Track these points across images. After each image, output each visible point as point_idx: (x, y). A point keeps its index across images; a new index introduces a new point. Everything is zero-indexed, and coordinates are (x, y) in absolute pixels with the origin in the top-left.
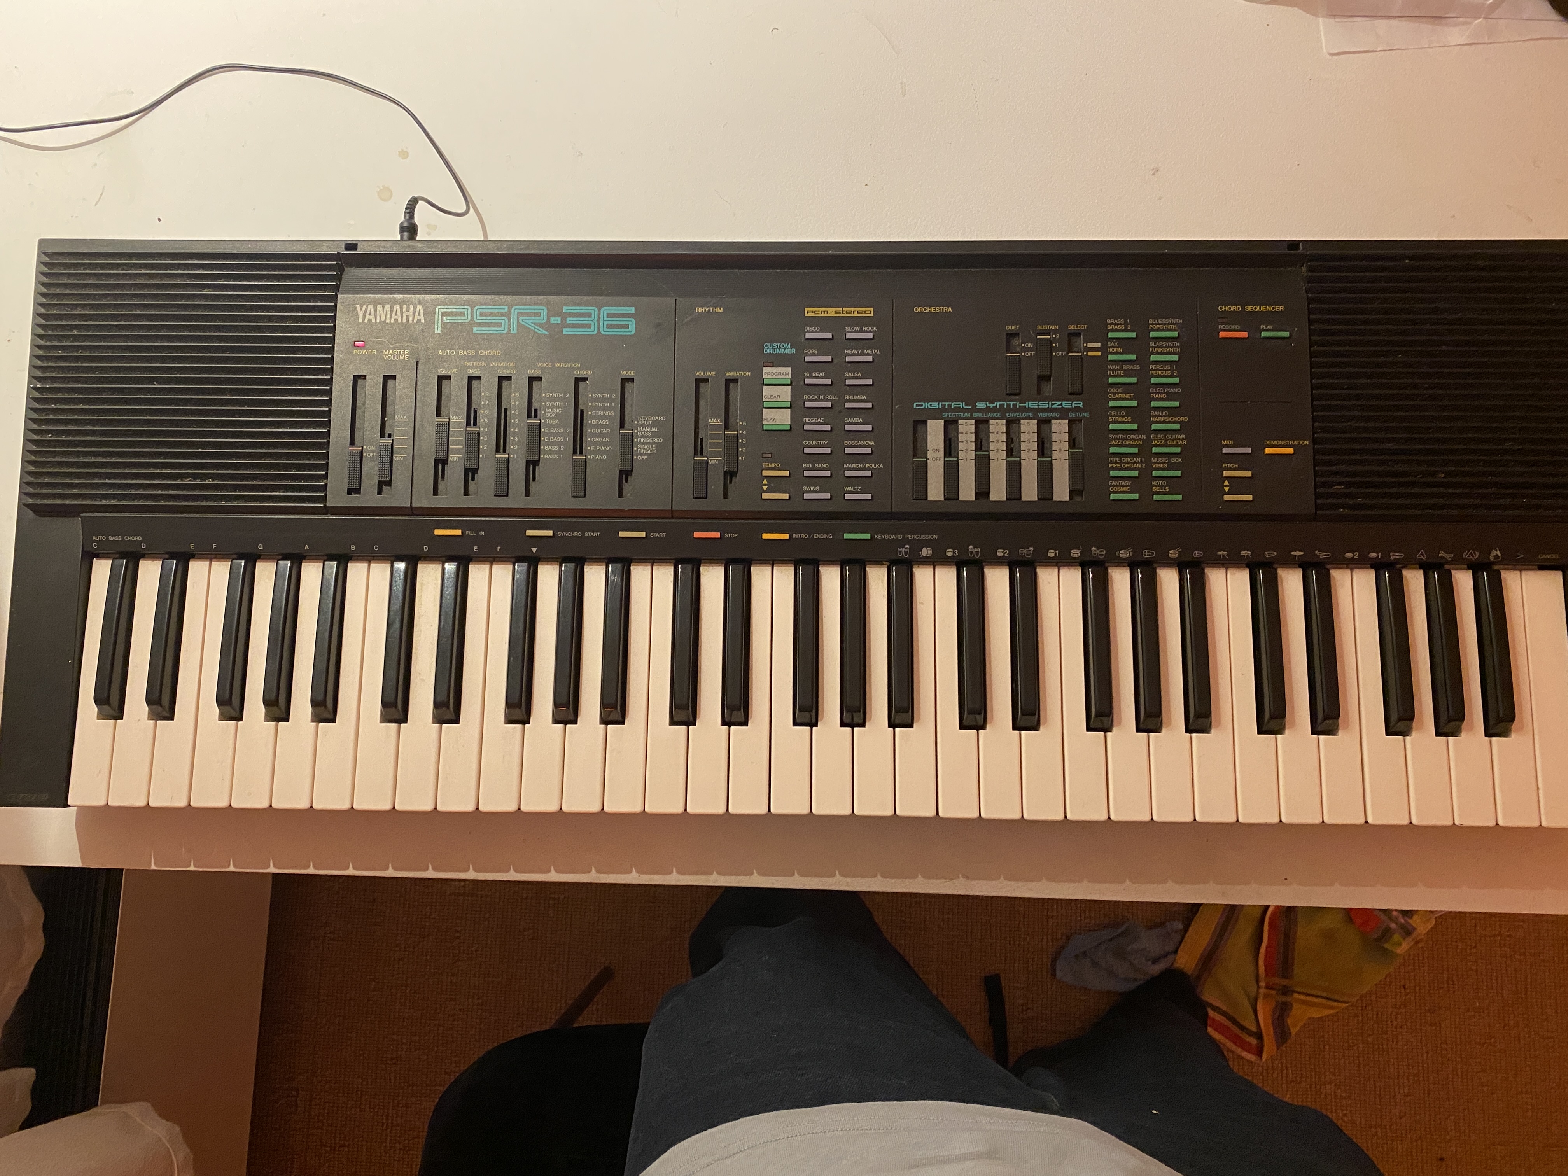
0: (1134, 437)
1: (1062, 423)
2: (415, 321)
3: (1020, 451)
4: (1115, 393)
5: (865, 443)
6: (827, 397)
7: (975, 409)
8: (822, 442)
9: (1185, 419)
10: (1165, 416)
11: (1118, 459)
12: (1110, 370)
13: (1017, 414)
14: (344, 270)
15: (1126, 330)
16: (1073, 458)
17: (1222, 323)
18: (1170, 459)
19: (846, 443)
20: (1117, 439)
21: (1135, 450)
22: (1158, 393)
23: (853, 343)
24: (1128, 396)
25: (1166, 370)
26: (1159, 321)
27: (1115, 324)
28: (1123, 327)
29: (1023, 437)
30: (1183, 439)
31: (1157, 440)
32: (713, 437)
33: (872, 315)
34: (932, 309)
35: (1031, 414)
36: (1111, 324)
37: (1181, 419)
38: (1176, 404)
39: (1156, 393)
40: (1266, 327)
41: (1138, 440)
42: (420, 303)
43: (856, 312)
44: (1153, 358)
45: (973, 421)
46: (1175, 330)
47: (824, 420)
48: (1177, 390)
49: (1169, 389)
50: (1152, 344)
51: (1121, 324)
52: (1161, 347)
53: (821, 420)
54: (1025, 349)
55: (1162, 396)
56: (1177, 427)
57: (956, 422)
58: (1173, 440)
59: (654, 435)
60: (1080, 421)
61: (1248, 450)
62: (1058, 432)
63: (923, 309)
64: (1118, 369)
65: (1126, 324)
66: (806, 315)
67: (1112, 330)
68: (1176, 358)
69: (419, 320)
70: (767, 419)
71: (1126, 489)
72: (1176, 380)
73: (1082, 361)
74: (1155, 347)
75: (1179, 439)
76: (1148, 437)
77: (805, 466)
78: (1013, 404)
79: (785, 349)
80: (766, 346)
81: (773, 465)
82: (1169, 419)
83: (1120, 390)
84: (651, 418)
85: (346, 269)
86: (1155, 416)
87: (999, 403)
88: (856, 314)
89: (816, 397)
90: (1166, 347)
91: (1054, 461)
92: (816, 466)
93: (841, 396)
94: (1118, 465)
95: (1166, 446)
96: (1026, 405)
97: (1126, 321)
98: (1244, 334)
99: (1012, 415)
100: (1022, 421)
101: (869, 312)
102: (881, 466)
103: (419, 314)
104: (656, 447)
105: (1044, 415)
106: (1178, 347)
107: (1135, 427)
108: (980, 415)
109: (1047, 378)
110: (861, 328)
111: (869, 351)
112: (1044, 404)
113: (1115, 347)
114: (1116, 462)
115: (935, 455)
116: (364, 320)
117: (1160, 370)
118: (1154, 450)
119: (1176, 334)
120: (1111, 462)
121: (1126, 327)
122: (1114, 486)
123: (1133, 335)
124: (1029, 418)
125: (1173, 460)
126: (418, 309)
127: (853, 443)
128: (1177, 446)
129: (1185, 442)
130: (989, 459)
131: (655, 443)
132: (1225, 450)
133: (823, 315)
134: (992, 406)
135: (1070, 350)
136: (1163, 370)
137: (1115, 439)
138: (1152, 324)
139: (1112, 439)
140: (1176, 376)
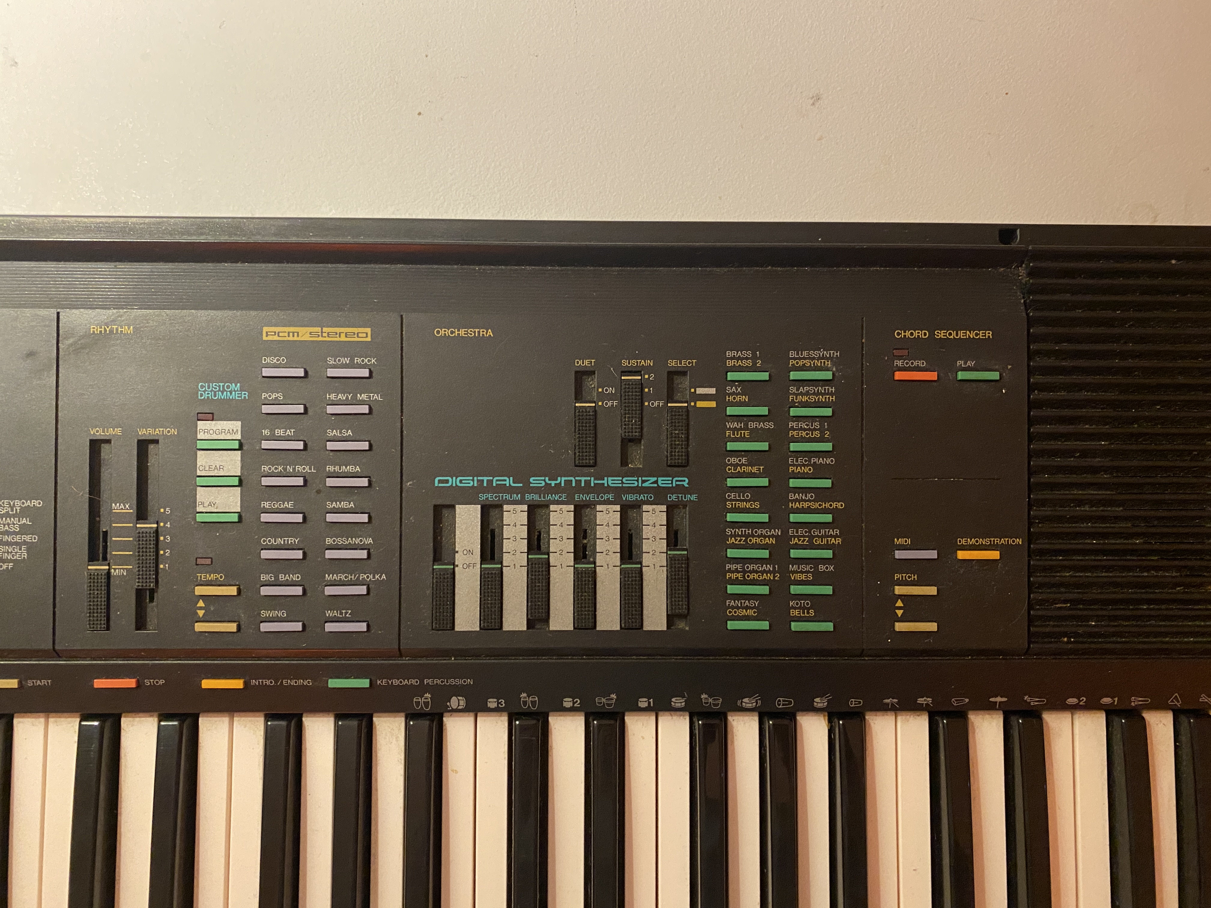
0: (764, 532)
1: (657, 511)
3: (594, 552)
4: (736, 465)
5: (357, 541)
6: (299, 468)
7: (527, 489)
8: (291, 540)
9: (840, 505)
10: (809, 501)
11: (739, 566)
12: (730, 429)
13: (591, 497)
15: (754, 369)
16: (673, 564)
17: (900, 358)
18: (816, 567)
19: (329, 541)
20: (738, 536)
21: (765, 554)
22: (801, 466)
23: (337, 383)
24: (755, 470)
25: (812, 430)
26: (805, 353)
27: (739, 358)
28: (749, 363)
29: (600, 532)
30: (835, 537)
31: (798, 537)
32: (121, 532)
33: (369, 339)
34: (462, 332)
35: (611, 496)
36: (732, 359)
37: (834, 505)
38: (827, 483)
39: (797, 466)
40: (965, 363)
41: (769, 537)
43: (343, 335)
44: (793, 412)
45: (525, 507)
46: (827, 370)
47: (294, 505)
48: (828, 461)
49: (816, 460)
50: (793, 389)
51: (747, 359)
52: (807, 394)
53: (289, 505)
54: (602, 397)
55: (806, 470)
56: (828, 518)
57: (501, 506)
58: (822, 537)
59: (24, 530)
60: (685, 507)
61: (933, 554)
62: (651, 523)
63: (448, 332)
64: (741, 429)
65: (754, 358)
66: (265, 338)
67: (734, 369)
68: (828, 412)
70: (203, 503)
71: (750, 612)
72: (828, 446)
73: (688, 415)
74: (797, 395)
75: (831, 536)
76: (785, 532)
77: (264, 577)
78: (585, 481)
79: (231, 392)
80: (202, 387)
81: (213, 577)
82: (817, 505)
83: (744, 460)
84: (18, 503)
86: (796, 500)
87: (563, 479)
88: (343, 338)
89: (280, 468)
90: (814, 394)
91: (644, 569)
92: (282, 577)
93: (320, 466)
94: (739, 575)
95: (812, 547)
96: (605, 482)
97: (754, 354)
98: (932, 376)
99: (584, 497)
100: (599, 507)
101: (364, 334)
102: (384, 577)
104: (28, 550)
105: (631, 497)
106: (832, 394)
107: (764, 518)
108: (536, 497)
109: (637, 441)
110: (352, 360)
111: (364, 397)
112: (631, 482)
113: (737, 394)
114: (737, 571)
115: (469, 559)
117: (805, 430)
118: (794, 553)
119: (828, 375)
120: (730, 571)
121: (754, 364)
122: (733, 607)
123: (765, 376)
124: (607, 502)
125: (822, 568)
127: (340, 541)
128: (826, 547)
129: (839, 541)
130: (549, 566)
131: (25, 543)
132: (899, 554)
133: (291, 338)
134: (553, 483)
135: (670, 398)
136: (809, 429)
137: (735, 536)
138: (794, 359)
139: (731, 536)
140: (827, 441)
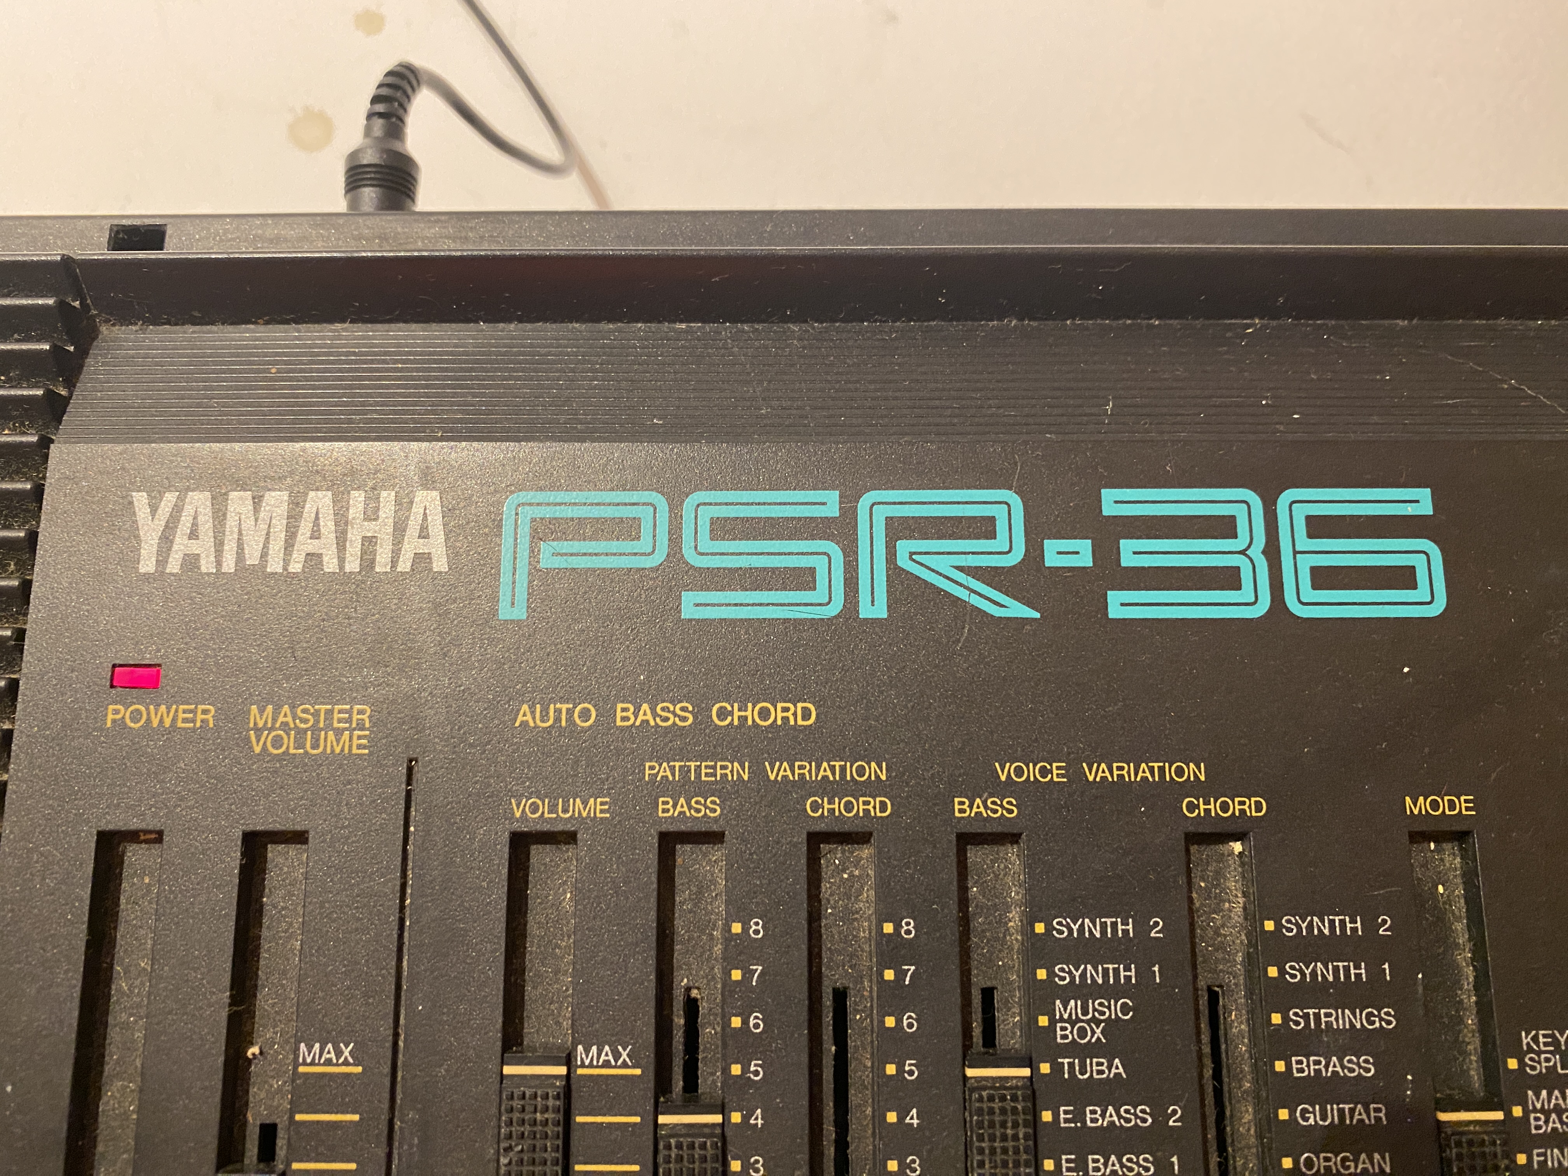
2: (404, 566)
14: (92, 334)
42: (427, 480)
69: (422, 559)
85: (104, 329)
103: (424, 534)
116: (162, 562)
126: (417, 510)
